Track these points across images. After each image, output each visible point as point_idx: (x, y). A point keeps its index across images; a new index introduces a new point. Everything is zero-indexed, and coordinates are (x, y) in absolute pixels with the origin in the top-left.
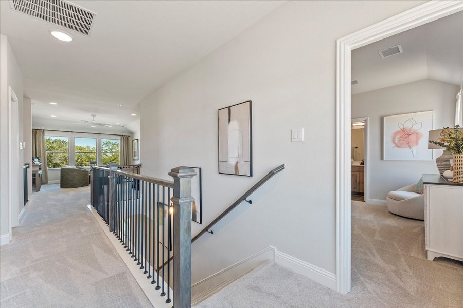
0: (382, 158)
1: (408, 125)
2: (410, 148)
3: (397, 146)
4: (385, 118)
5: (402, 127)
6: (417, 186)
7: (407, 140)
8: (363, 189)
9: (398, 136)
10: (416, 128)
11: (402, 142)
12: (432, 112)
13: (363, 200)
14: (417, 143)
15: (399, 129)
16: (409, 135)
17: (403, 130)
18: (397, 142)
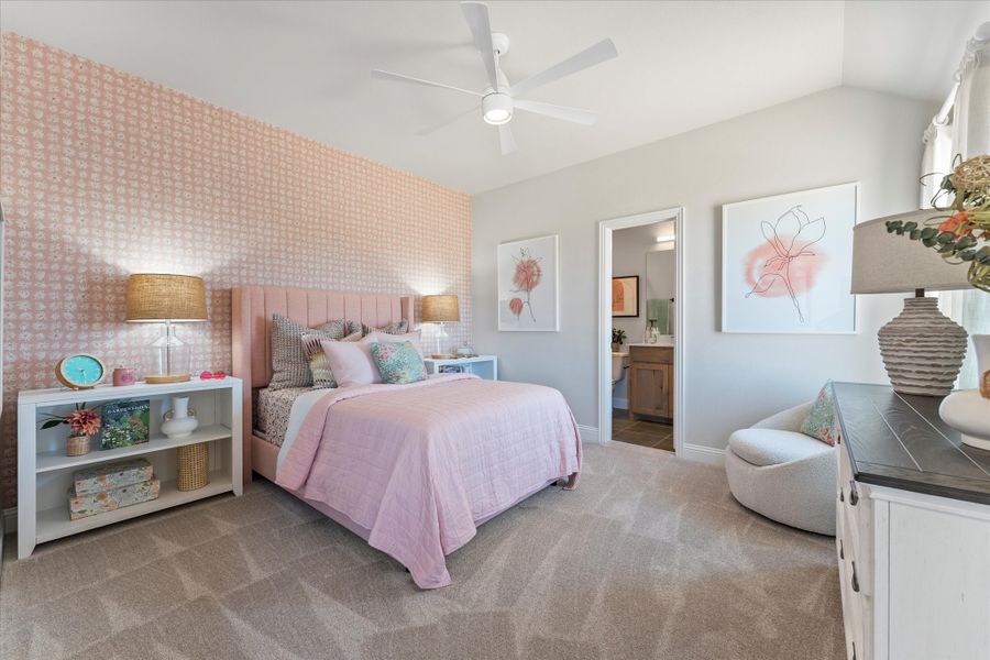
0: (718, 327)
1: (787, 229)
2: (793, 297)
3: (757, 290)
4: (725, 208)
5: (770, 234)
6: (810, 412)
7: (783, 272)
8: (670, 409)
9: (761, 262)
10: (808, 235)
11: (771, 278)
12: (854, 184)
13: (669, 447)
14: (809, 280)
15: (764, 241)
16: (789, 258)
17: (775, 244)
18: (756, 279)
